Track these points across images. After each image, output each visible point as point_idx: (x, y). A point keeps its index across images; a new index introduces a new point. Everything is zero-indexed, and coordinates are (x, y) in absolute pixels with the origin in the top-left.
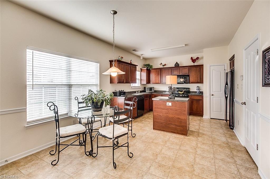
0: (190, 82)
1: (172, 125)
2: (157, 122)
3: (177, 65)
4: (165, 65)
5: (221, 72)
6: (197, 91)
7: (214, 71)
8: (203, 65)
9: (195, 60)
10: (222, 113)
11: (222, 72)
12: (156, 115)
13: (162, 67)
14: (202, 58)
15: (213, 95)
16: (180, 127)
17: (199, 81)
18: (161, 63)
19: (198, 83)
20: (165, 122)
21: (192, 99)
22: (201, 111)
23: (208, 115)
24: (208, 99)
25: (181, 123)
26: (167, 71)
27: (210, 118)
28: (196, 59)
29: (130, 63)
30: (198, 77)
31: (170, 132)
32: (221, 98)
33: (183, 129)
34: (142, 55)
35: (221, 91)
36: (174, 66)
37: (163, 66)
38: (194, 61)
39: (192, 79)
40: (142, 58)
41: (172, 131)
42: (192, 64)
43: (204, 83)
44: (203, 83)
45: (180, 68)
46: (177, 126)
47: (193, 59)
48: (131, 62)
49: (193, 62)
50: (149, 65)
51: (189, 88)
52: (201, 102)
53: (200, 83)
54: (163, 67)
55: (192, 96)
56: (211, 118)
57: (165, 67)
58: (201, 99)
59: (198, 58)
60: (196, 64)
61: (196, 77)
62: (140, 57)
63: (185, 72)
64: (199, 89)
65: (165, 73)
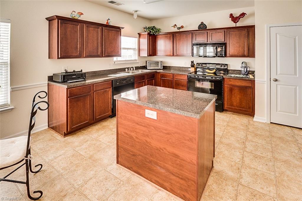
0: (228, 55)
1: (159, 168)
2: (125, 150)
3: (202, 27)
4: (182, 27)
5: (295, 39)
6: (243, 69)
7: (278, 36)
8: (253, 27)
9: (237, 18)
10: (298, 115)
11: (297, 37)
12: (123, 133)
13: (176, 30)
14: (253, 14)
15: (276, 80)
16: (178, 177)
17: (246, 53)
18: (175, 25)
19: (244, 56)
20: (142, 154)
21: (231, 85)
22: (250, 108)
23: (266, 117)
24: (266, 87)
25: (181, 170)
26: (185, 37)
27: (269, 123)
28: (240, 16)
29: (105, 23)
30: (244, 47)
31: (154, 181)
32: (295, 87)
33: (186, 185)
34: (136, 11)
35: (295, 74)
36: (198, 29)
37: (179, 28)
38: (234, 19)
39: (231, 50)
40: (135, 16)
41: (158, 182)
42: (233, 24)
43: (256, 56)
44: (254, 57)
45: (209, 31)
46: (170, 173)
47: (233, 17)
48: (107, 23)
49: (235, 22)
50: (153, 28)
51: (227, 65)
52: (249, 91)
53: (248, 56)
54: (178, 31)
55: (231, 80)
56: (271, 122)
57: (181, 30)
58: (250, 85)
59: (243, 15)
60: (239, 24)
61: (240, 46)
62: (132, 15)
63: (219, 38)
64: (245, 67)
65: (182, 39)
